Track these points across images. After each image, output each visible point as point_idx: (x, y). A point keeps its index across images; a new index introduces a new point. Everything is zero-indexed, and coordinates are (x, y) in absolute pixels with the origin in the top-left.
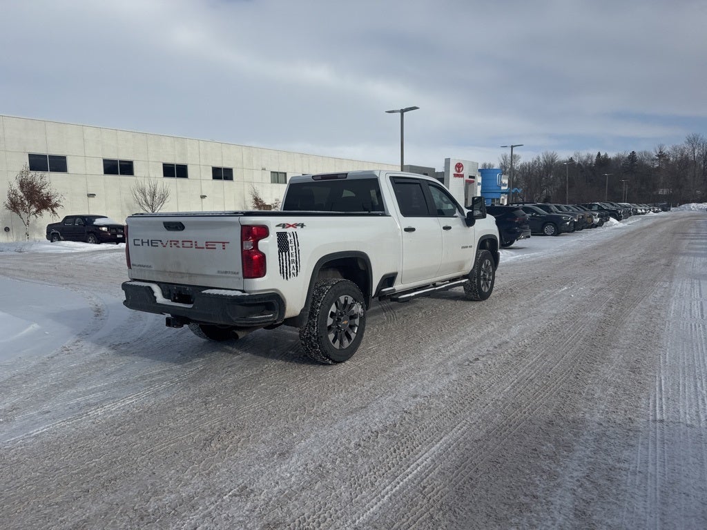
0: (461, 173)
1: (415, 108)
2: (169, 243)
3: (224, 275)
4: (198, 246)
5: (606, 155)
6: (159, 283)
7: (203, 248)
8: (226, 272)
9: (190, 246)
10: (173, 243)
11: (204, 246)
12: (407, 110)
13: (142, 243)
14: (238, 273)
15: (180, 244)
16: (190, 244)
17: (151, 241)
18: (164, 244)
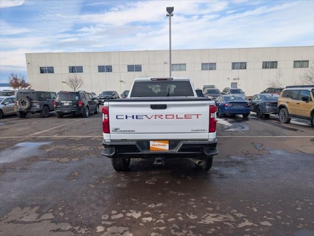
4: (179, 117)
7: (183, 118)
10: (157, 116)
15: (164, 117)
16: (172, 117)
17: (137, 116)
18: (149, 117)
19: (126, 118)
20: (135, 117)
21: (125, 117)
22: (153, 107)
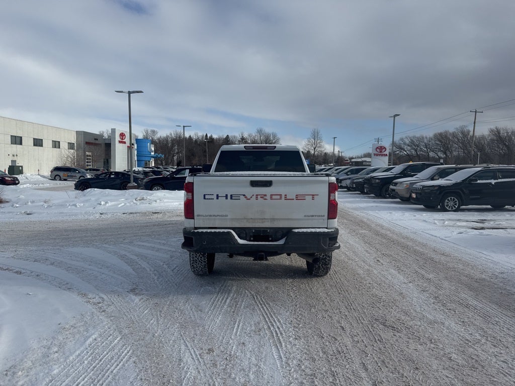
0: (124, 141)
1: (141, 92)
2: (255, 196)
3: (311, 218)
4: (288, 198)
5: (211, 136)
6: (233, 229)
7: (293, 199)
8: (313, 216)
9: (279, 198)
10: (259, 196)
11: (295, 198)
12: (134, 92)
13: (218, 197)
14: (324, 216)
15: (268, 197)
16: (278, 197)
17: (231, 195)
18: (249, 198)
19: (217, 198)
20: (229, 197)
21: (215, 197)
22: (254, 184)
